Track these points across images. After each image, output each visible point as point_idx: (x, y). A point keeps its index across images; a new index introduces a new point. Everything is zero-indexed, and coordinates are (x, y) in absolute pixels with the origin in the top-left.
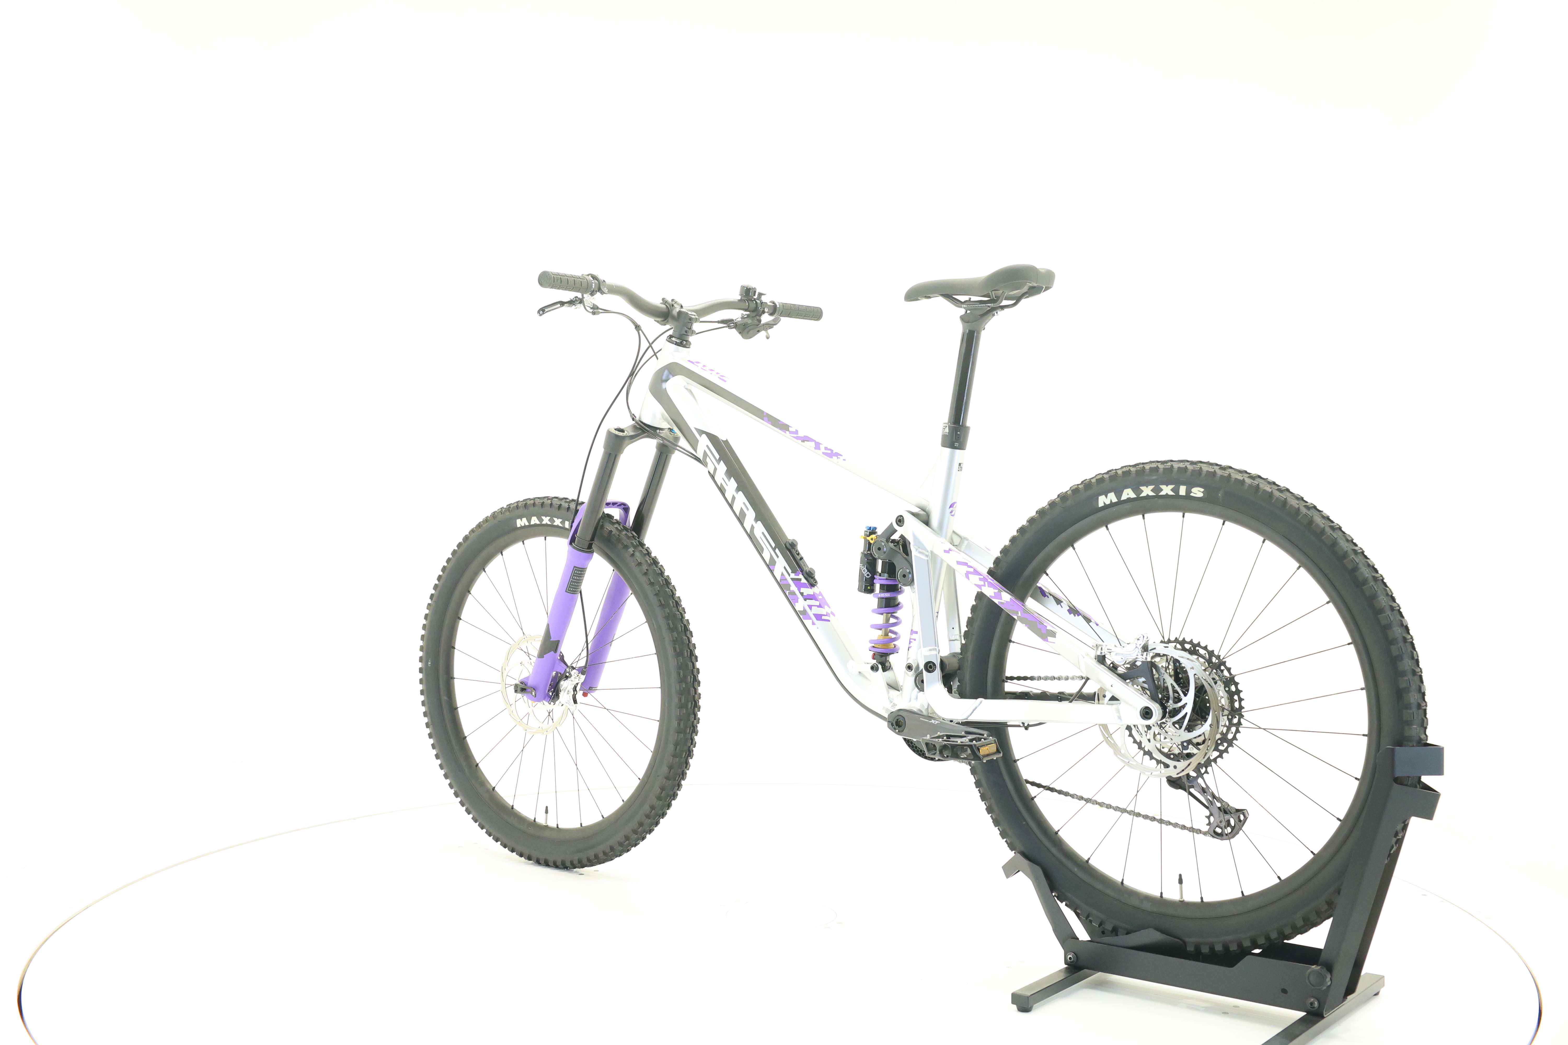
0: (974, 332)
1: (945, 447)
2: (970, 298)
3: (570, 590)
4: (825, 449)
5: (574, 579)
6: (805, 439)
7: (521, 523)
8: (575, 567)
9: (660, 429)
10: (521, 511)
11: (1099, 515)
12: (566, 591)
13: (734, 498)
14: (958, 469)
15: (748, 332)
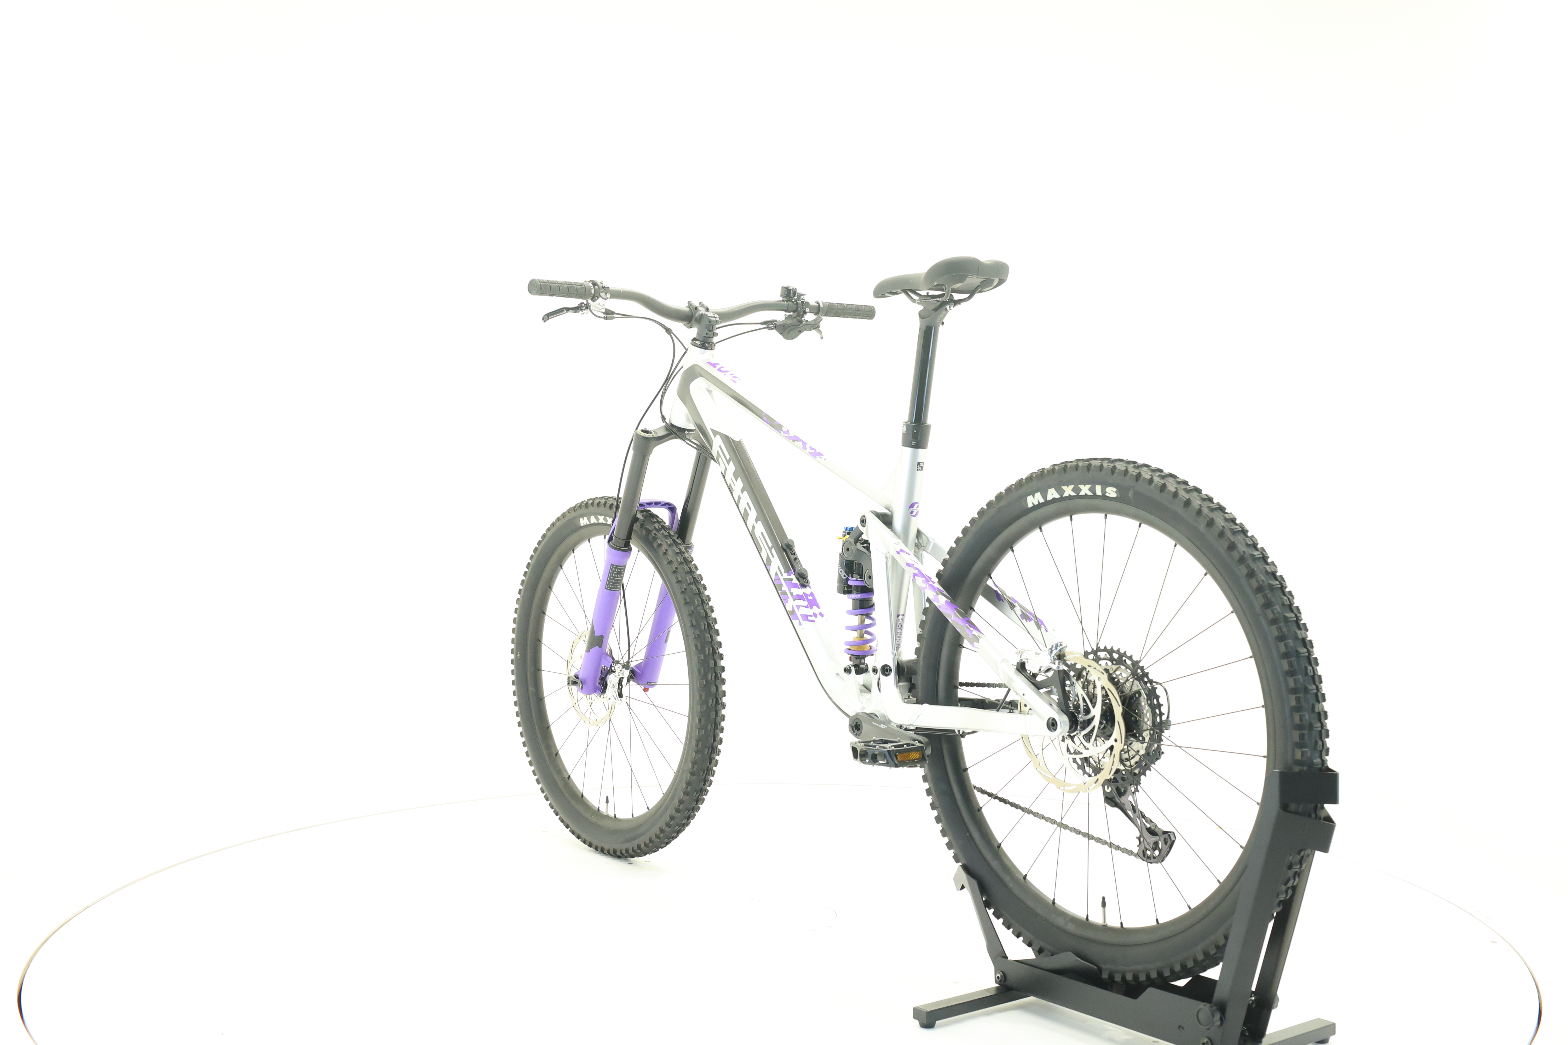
0: (932, 327)
1: (906, 446)
2: (928, 293)
3: (609, 587)
4: (810, 449)
5: (612, 576)
6: (795, 439)
7: (583, 521)
8: (612, 565)
9: (688, 430)
10: (584, 510)
11: (1032, 516)
12: (605, 588)
13: (739, 498)
14: (917, 468)
15: (788, 333)
